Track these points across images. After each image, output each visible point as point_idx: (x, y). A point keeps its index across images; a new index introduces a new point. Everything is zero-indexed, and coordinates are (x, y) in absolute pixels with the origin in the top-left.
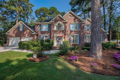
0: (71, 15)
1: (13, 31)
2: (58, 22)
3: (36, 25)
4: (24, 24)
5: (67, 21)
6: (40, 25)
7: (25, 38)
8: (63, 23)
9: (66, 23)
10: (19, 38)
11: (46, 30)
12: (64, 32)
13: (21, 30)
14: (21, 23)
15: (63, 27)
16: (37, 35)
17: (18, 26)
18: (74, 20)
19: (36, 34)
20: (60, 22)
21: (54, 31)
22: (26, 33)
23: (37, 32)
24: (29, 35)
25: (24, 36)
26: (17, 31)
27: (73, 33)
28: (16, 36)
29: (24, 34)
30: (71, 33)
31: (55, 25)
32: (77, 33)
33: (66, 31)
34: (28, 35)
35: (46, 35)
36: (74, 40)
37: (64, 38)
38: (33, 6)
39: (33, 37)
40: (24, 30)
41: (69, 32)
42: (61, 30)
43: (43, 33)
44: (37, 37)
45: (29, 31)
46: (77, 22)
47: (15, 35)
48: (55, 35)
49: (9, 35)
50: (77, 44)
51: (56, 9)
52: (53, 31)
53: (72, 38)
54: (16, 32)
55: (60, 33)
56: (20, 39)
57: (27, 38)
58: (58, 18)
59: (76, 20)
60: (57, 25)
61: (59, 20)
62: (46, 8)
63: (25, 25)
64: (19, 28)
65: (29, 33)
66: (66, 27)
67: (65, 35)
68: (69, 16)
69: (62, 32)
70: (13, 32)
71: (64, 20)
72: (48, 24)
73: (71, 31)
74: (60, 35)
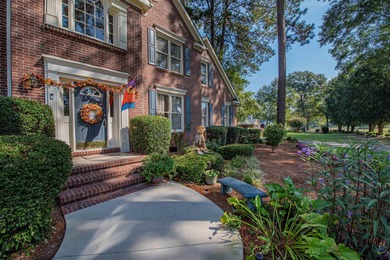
12: (130, 62)
15: (125, 28)
18: (172, 19)
21: (49, 29)
27: (166, 80)
30: (156, 80)
32: (178, 86)
33: (138, 60)
41: (149, 72)
42: (107, 41)
46: (180, 35)
48: (57, 68)
53: (160, 108)
59: (177, 24)
73: (159, 72)
74: (105, 77)
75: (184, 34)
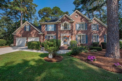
0: (78, 15)
1: (20, 31)
2: (65, 22)
3: (42, 25)
4: (30, 24)
5: (74, 21)
6: (46, 25)
7: (31, 38)
8: (70, 22)
9: (73, 22)
10: (25, 38)
11: (52, 30)
12: (71, 32)
13: (27, 30)
14: (28, 23)
15: (70, 27)
16: (44, 35)
17: (25, 27)
18: (81, 19)
19: (42, 34)
20: (67, 22)
21: (61, 31)
22: (33, 33)
23: (43, 32)
24: (36, 36)
25: (31, 36)
26: (24, 31)
27: (80, 32)
28: (23, 36)
29: (31, 35)
30: (77, 33)
31: (61, 25)
32: (83, 33)
33: (72, 31)
34: (34, 35)
35: (53, 35)
36: (80, 40)
37: (71, 38)
38: (36, 6)
39: (40, 37)
40: (30, 31)
41: (76, 32)
42: (68, 30)
43: (49, 33)
44: (44, 37)
45: (35, 31)
46: (84, 21)
47: (21, 35)
48: (62, 35)
49: (15, 35)
50: (84, 44)
51: (60, 9)
52: (59, 31)
53: (79, 38)
54: (22, 32)
55: (67, 33)
56: (27, 39)
57: (33, 38)
58: (65, 18)
59: (83, 20)
60: (64, 24)
61: (66, 20)
62: (49, 8)
63: (32, 25)
64: (25, 28)
65: (36, 33)
66: (73, 27)
67: (72, 35)
68: (76, 15)
69: (68, 32)
70: (20, 33)
71: (70, 20)
72: (55, 24)
73: (78, 31)
74: (67, 35)
75: (85, 21)
